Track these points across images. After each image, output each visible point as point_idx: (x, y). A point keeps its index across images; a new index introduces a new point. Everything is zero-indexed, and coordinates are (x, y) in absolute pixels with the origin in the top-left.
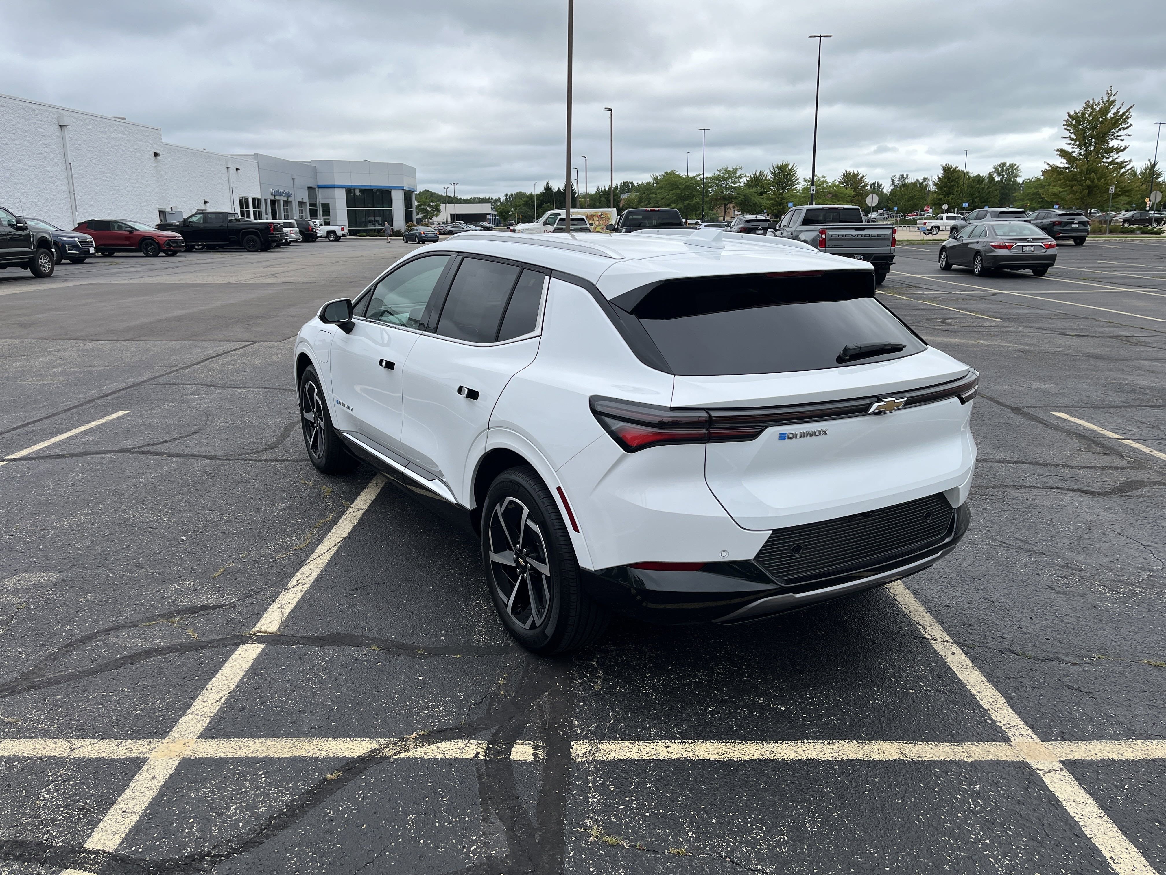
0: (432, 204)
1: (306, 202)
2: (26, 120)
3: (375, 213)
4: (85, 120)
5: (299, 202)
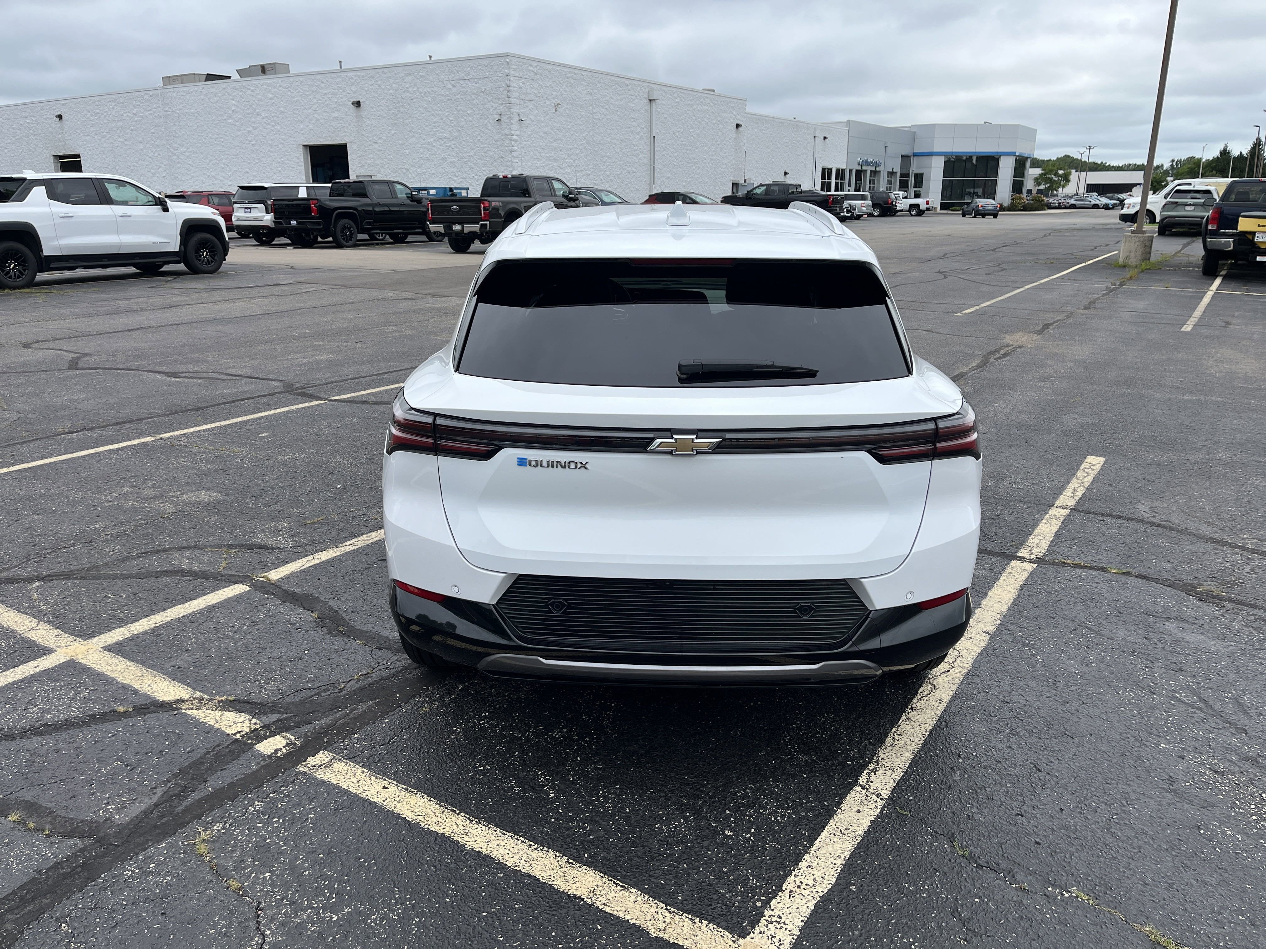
0: (1061, 172)
1: (896, 173)
2: (619, 95)
3: (974, 184)
4: (674, 93)
5: (889, 172)
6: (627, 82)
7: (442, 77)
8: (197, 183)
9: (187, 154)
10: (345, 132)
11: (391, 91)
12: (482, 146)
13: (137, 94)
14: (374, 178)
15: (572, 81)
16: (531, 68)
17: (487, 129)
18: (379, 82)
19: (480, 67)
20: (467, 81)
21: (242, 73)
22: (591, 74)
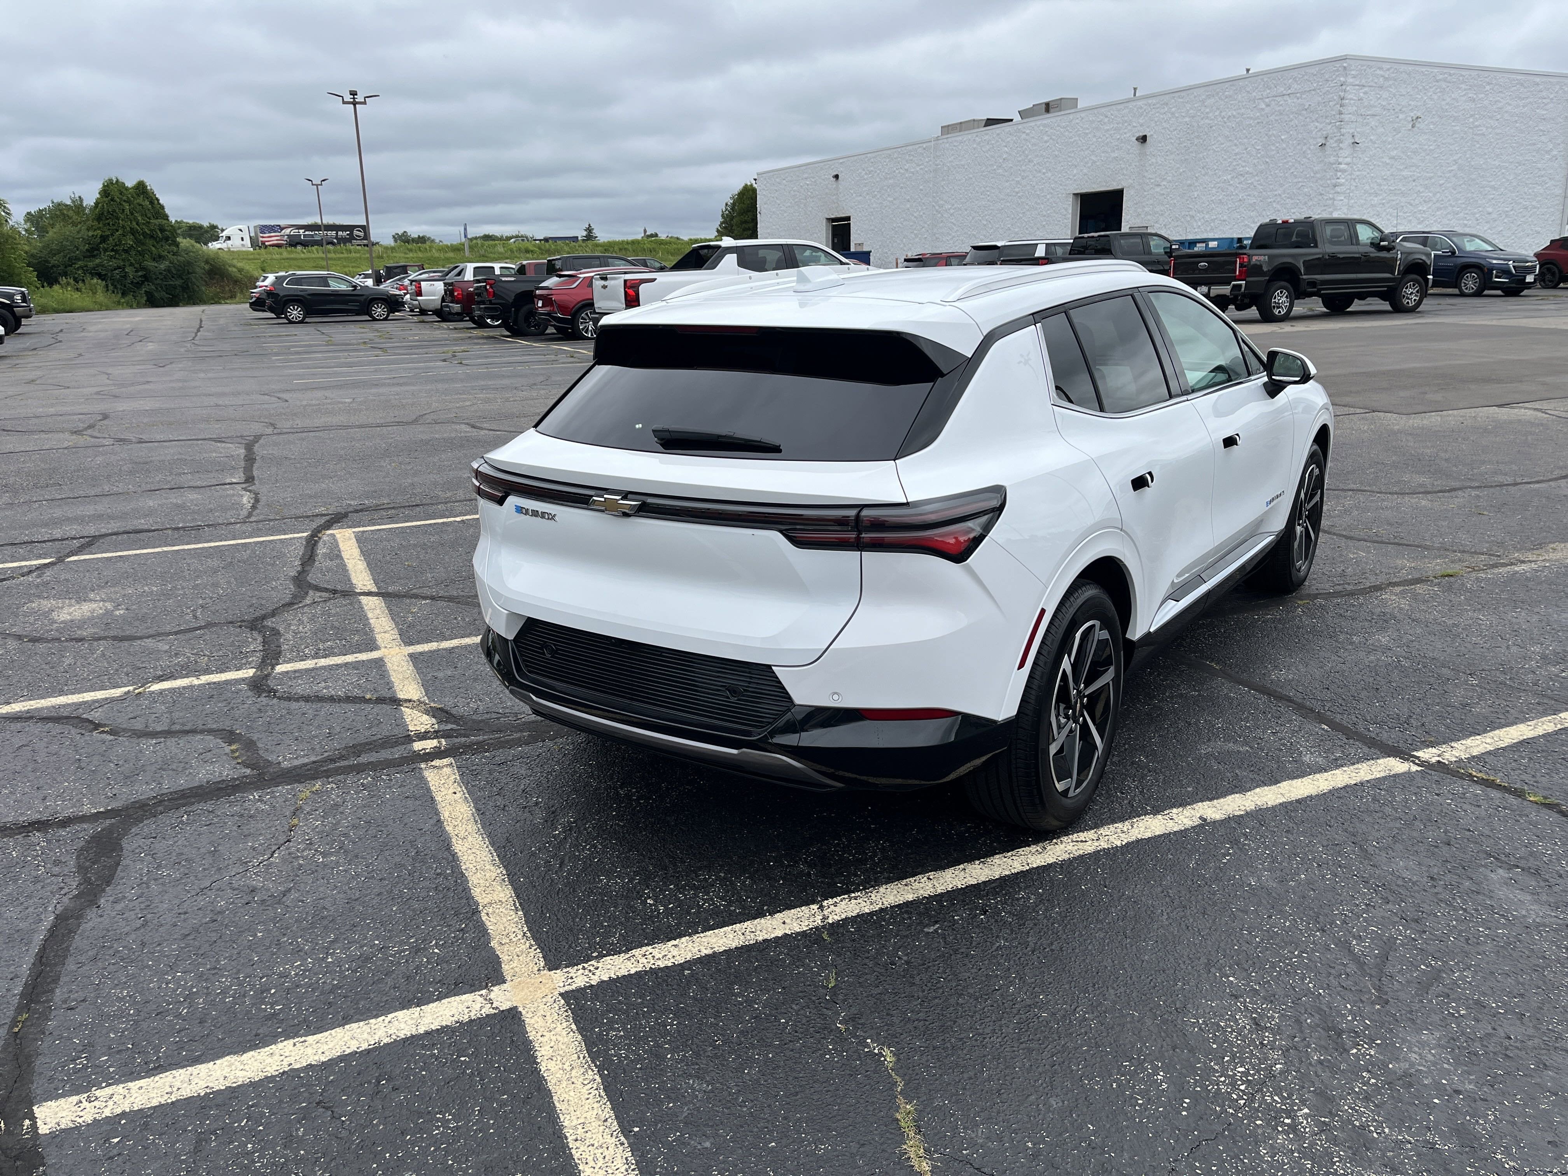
2: (1522, 99)
6: (1537, 79)
7: (1254, 94)
8: (957, 243)
9: (952, 211)
10: (1123, 174)
11: (1187, 119)
12: (1296, 180)
13: (910, 148)
14: (1150, 231)
15: (1444, 85)
16: (1379, 72)
17: (1305, 157)
18: (1173, 109)
19: (1306, 77)
20: (1286, 98)
21: (1023, 114)
22: (1476, 73)
